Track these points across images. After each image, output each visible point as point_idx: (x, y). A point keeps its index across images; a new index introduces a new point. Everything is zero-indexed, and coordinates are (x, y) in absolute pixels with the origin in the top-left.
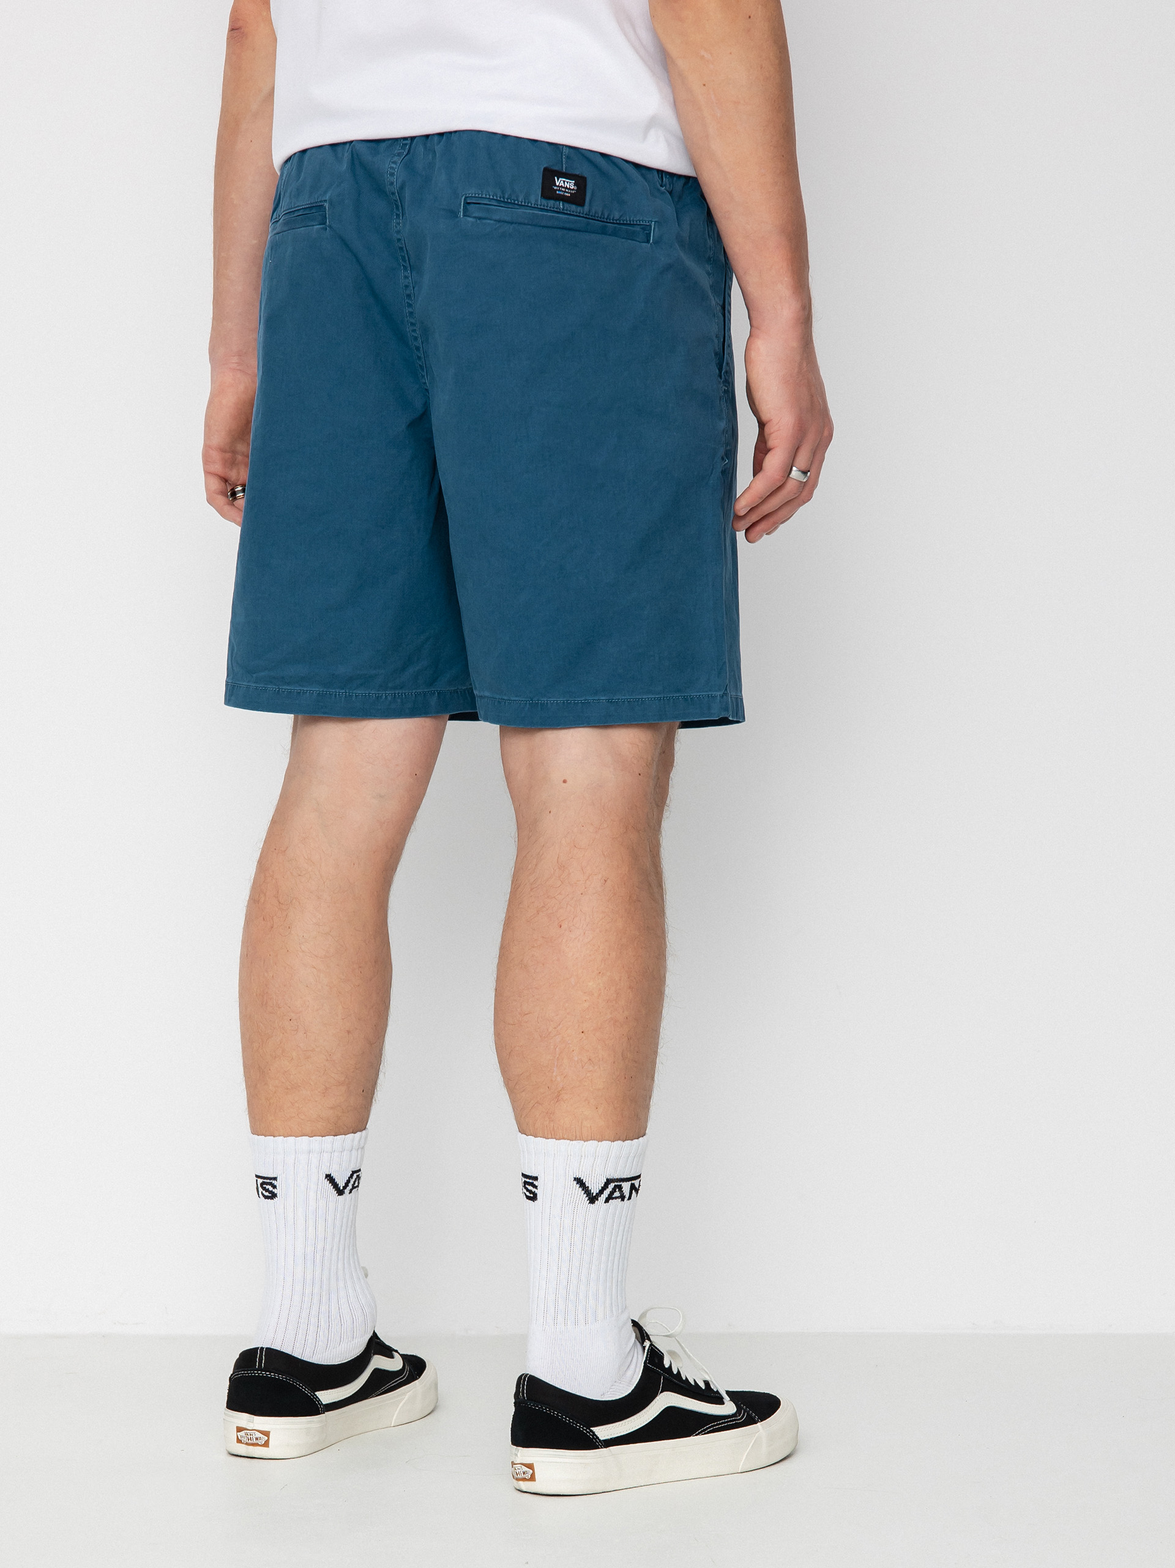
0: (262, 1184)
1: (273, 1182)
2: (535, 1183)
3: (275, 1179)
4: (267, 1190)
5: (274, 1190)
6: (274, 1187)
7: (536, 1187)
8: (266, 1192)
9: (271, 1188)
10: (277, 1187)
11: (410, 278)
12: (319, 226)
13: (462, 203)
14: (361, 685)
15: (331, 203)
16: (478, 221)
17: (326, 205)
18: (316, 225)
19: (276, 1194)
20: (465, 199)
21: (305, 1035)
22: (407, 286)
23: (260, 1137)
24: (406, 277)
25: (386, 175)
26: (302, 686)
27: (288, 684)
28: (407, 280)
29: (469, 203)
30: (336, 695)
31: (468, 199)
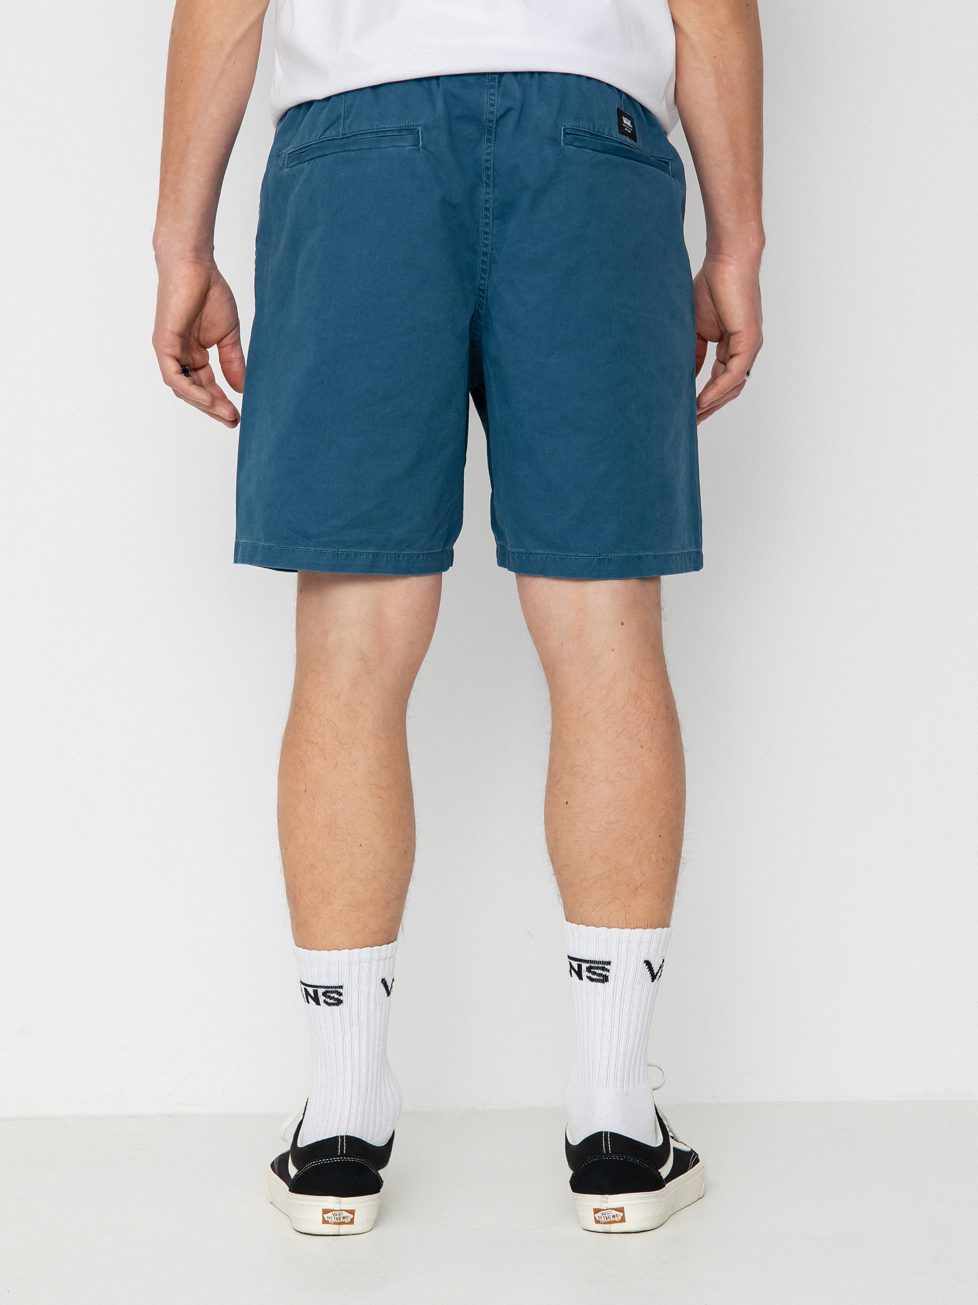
0: (324, 994)
1: (339, 990)
2: (607, 967)
3: (341, 987)
4: (331, 998)
5: (339, 998)
6: (340, 994)
7: (608, 971)
8: (330, 999)
9: (336, 996)
10: (343, 994)
11: (491, 195)
12: (412, 147)
13: (562, 133)
14: (407, 547)
15: (425, 127)
16: (579, 150)
17: (420, 128)
18: (407, 146)
19: (342, 1001)
20: (564, 130)
21: (374, 858)
22: (486, 201)
23: (322, 952)
24: (488, 193)
25: (485, 105)
26: (360, 549)
27: (348, 547)
28: (489, 196)
29: (567, 133)
30: (388, 556)
31: (567, 129)
